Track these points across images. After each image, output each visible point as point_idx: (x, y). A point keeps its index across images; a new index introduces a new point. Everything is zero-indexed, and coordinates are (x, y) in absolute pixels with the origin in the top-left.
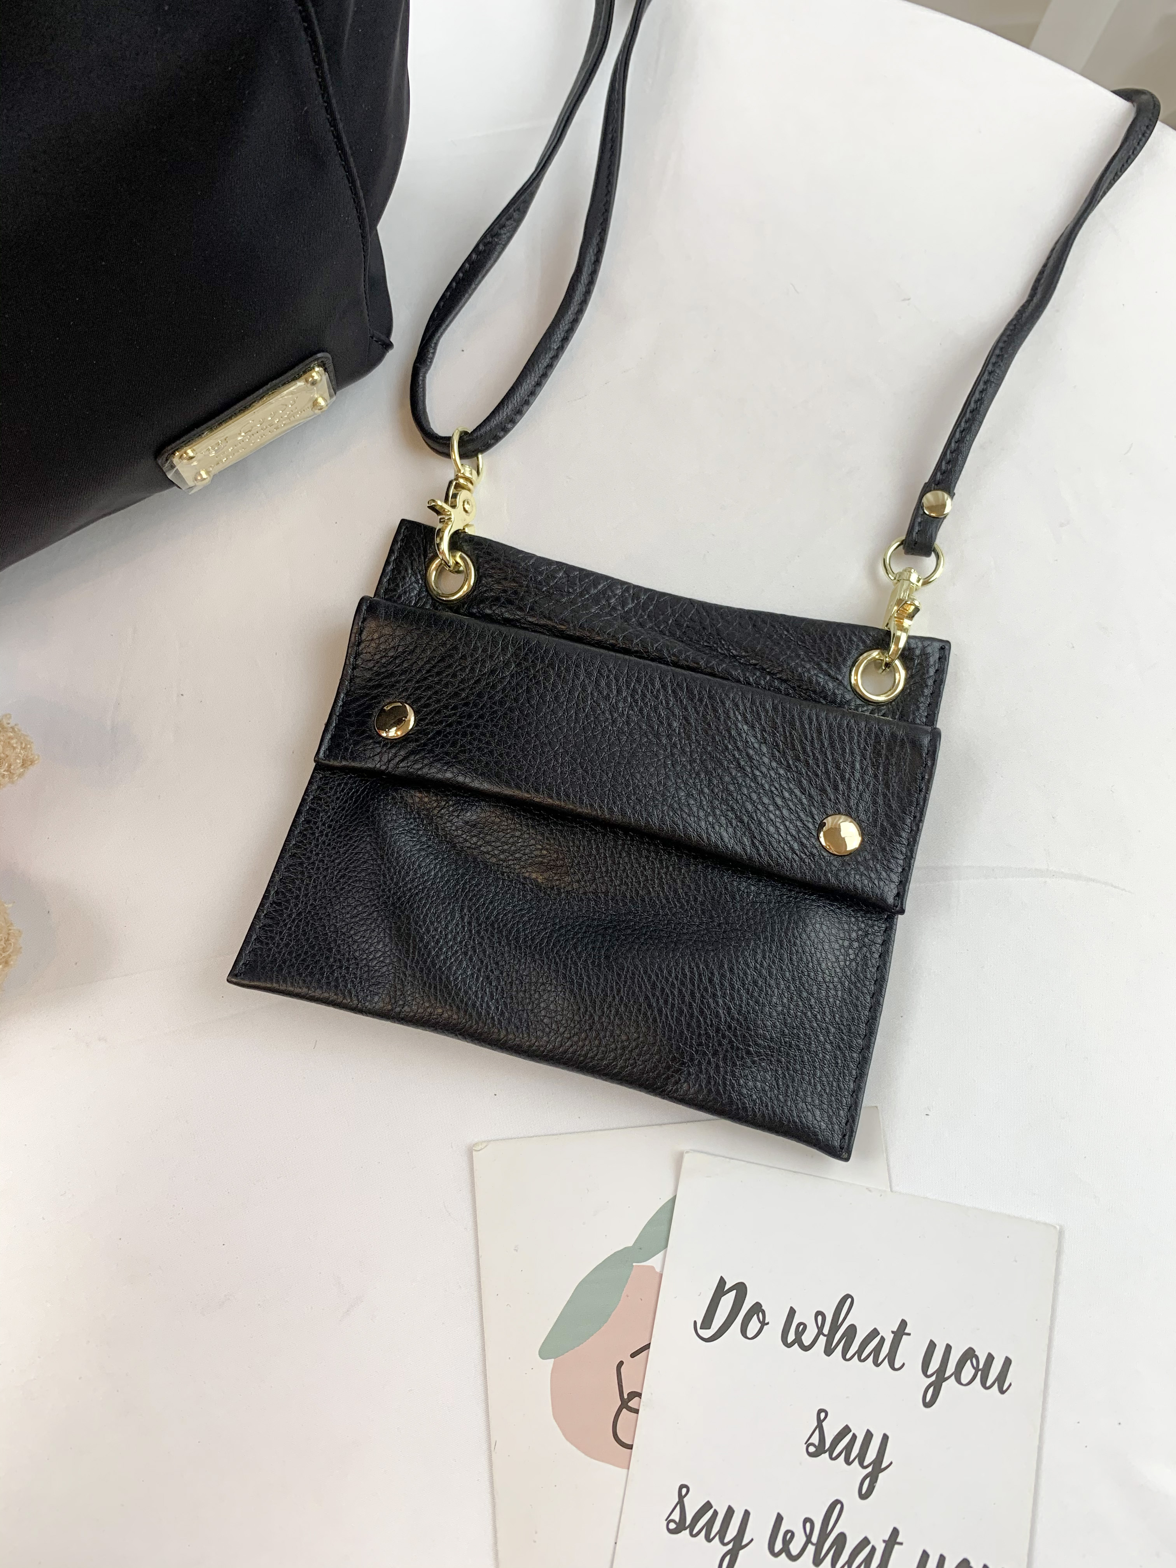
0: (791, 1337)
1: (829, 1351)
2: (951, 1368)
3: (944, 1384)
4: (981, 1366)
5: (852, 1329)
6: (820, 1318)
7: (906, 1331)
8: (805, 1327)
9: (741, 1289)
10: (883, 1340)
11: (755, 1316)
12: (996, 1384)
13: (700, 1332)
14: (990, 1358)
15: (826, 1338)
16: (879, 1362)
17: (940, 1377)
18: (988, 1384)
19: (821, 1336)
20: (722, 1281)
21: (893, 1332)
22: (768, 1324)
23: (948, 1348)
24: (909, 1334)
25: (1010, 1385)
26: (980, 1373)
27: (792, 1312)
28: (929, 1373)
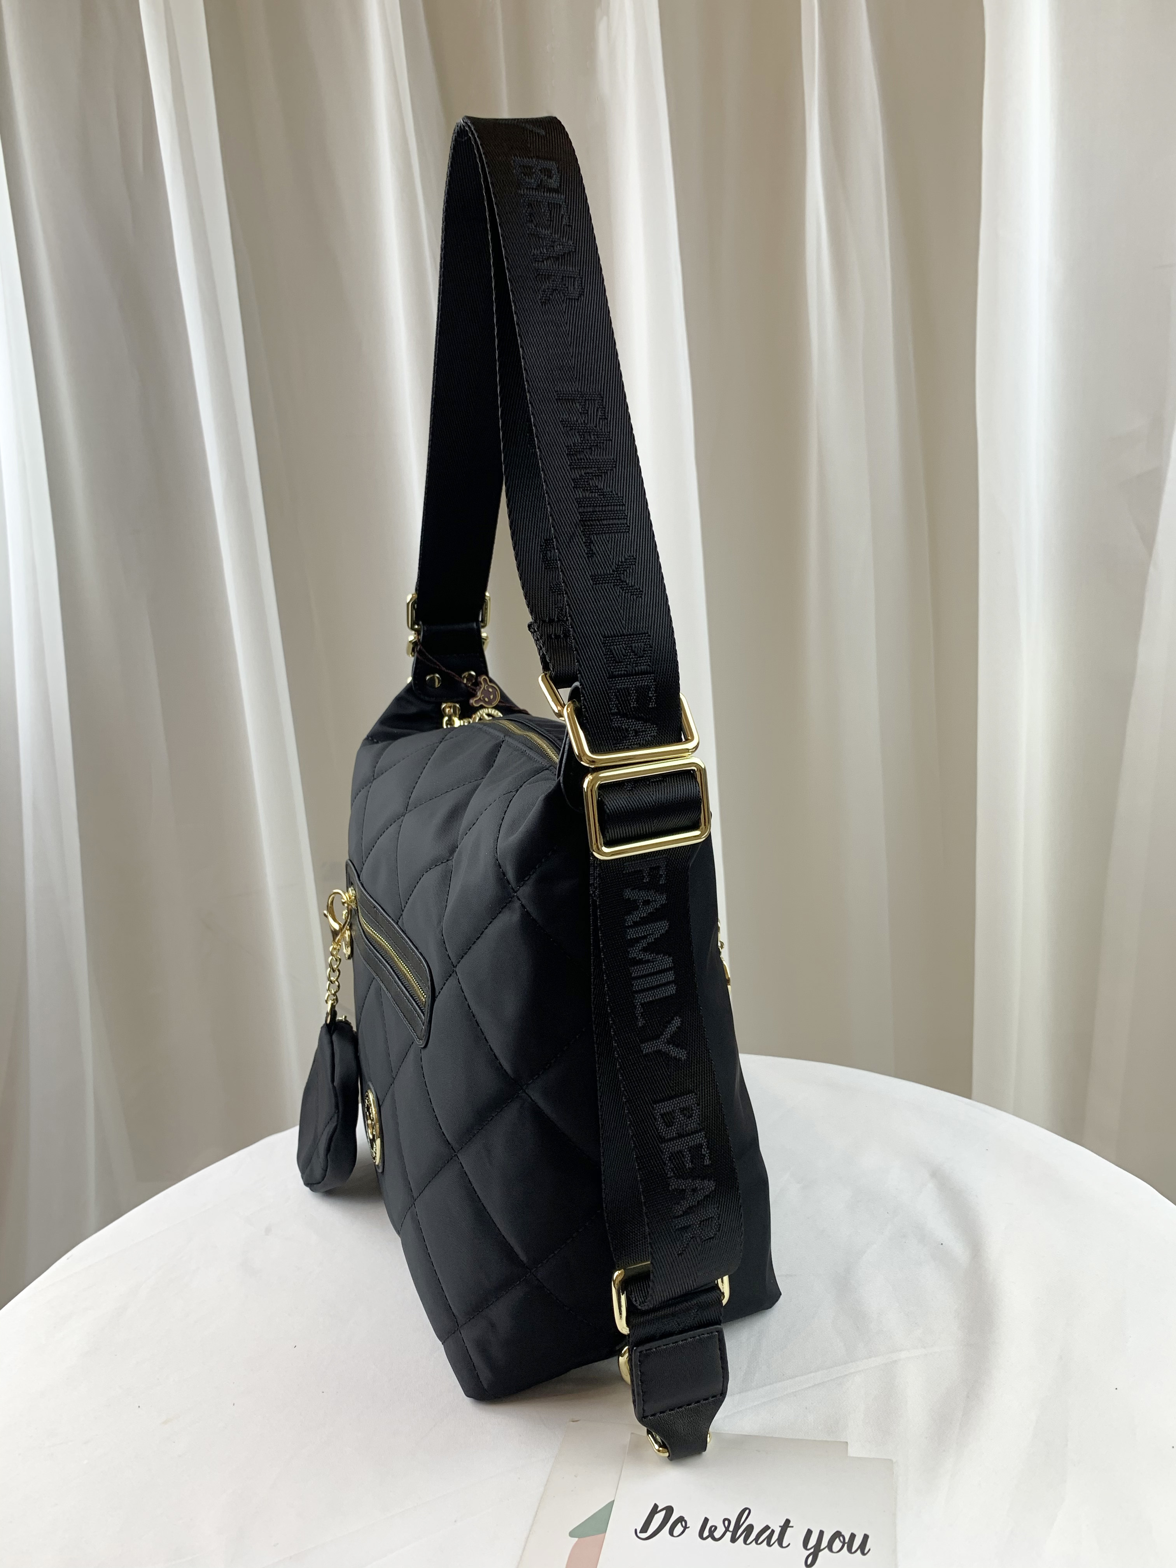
0: (706, 1533)
1: (734, 1540)
2: (824, 1543)
3: (820, 1554)
4: (847, 1541)
5: (750, 1528)
6: (726, 1523)
7: (790, 1525)
8: (716, 1528)
9: (669, 1510)
10: (773, 1531)
11: (680, 1524)
12: (859, 1551)
13: (639, 1535)
14: (853, 1536)
15: (731, 1533)
16: (771, 1543)
17: (817, 1549)
18: (853, 1550)
19: (728, 1532)
20: (656, 1506)
21: (780, 1526)
22: (689, 1527)
23: (821, 1533)
24: (792, 1527)
25: (869, 1550)
26: (846, 1545)
27: (706, 1520)
28: (809, 1547)
